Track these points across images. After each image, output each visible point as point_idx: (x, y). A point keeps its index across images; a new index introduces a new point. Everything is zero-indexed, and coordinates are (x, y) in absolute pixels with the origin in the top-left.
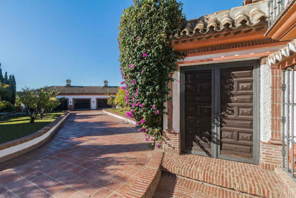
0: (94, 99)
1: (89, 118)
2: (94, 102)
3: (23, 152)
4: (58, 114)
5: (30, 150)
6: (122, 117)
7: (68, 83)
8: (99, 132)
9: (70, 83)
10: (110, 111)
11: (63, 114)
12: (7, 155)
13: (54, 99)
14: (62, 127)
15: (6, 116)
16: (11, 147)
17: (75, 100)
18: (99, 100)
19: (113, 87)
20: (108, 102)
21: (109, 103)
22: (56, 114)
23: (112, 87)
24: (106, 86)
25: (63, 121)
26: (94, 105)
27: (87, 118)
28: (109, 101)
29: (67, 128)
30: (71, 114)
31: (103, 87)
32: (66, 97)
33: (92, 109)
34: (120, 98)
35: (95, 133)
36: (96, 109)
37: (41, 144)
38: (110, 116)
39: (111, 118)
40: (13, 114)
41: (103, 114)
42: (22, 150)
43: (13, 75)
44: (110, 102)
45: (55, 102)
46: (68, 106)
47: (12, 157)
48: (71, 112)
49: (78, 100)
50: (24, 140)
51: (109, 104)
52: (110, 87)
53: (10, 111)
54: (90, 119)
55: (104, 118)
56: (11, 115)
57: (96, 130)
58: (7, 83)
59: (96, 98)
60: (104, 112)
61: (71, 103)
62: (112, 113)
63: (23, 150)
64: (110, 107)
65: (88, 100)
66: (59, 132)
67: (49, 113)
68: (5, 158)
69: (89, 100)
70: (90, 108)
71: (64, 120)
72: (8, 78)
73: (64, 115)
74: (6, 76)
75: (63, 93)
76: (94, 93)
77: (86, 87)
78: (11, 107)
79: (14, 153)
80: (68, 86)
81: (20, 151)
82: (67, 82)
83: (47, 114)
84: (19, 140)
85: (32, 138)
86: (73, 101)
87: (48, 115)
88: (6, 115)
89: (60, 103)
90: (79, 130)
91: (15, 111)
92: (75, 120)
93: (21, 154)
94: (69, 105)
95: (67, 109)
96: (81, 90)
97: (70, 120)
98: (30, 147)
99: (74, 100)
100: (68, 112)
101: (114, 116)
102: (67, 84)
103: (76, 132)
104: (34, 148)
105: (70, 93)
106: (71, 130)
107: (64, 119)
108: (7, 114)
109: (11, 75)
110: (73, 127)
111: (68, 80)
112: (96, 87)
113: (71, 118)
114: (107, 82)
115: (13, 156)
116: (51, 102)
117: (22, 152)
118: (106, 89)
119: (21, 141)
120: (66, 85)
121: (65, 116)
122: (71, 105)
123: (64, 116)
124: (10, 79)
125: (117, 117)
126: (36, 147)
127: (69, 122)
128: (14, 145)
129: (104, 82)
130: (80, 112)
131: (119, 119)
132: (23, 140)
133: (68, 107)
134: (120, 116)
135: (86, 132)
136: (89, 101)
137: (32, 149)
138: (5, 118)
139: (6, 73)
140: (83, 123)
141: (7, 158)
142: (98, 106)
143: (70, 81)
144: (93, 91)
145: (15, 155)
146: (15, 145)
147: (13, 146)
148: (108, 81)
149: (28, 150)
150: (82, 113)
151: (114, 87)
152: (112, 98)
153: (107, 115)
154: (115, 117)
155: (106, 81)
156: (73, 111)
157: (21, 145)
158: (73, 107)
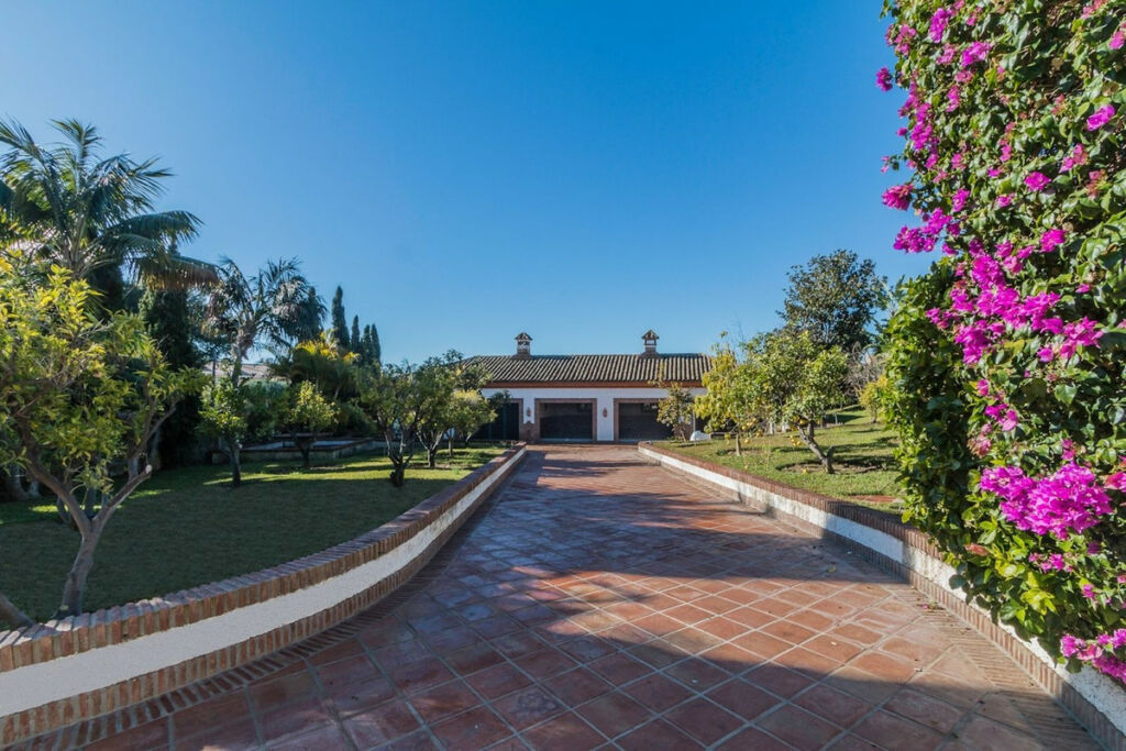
0: (605, 401)
1: (592, 474)
2: (605, 413)
3: (293, 636)
4: (486, 451)
5: (325, 629)
6: (736, 482)
7: (523, 347)
8: (642, 555)
9: (527, 344)
10: (673, 452)
11: (501, 451)
12: (213, 655)
13: (471, 396)
14: (490, 505)
15: (344, 451)
16: (232, 608)
17: (543, 405)
18: (623, 407)
19: (677, 356)
20: (663, 412)
21: (663, 418)
22: (480, 450)
23: (673, 356)
24: (650, 354)
25: (496, 482)
26: (605, 425)
27: (584, 474)
28: (667, 407)
29: (505, 516)
30: (527, 454)
31: (640, 358)
32: (515, 393)
33: (599, 439)
34: (718, 396)
35: (621, 557)
36: (612, 439)
37: (383, 597)
38: (673, 471)
39: (676, 480)
40: (365, 445)
41: (641, 460)
42: (284, 627)
43: (374, 326)
44: (669, 412)
45: (474, 408)
46: (520, 424)
47: (233, 663)
48: (529, 448)
49: (552, 404)
50: (299, 575)
51: (663, 422)
52: (665, 357)
53: (361, 436)
54: (595, 479)
55: (650, 479)
56: (359, 447)
57: (624, 539)
58: (358, 348)
59: (615, 400)
60: (646, 452)
61: (529, 417)
62: (683, 458)
63: (292, 625)
64: (666, 432)
65: (586, 405)
66: (473, 535)
67: (461, 447)
68: (199, 668)
69: (591, 404)
70: (591, 437)
71: (500, 477)
72: (362, 335)
73: (501, 459)
74: (355, 328)
75: (506, 381)
76: (608, 380)
77: (580, 358)
78: (363, 423)
79: (243, 644)
80: (523, 355)
81: (277, 631)
82: (520, 343)
83: (455, 450)
84: (271, 576)
85: (341, 565)
86: (536, 409)
87: (455, 454)
88: (344, 447)
89: (496, 415)
90: (552, 530)
91: (372, 435)
92: (542, 481)
93: (283, 645)
94: (525, 422)
95: (517, 438)
96: (565, 370)
97: (523, 477)
98: (327, 610)
99: (541, 404)
100: (521, 448)
101: (691, 475)
102: (518, 350)
103: (539, 541)
104: (344, 619)
105: (527, 381)
106: (522, 528)
107: (504, 474)
108: (349, 445)
109: (368, 327)
110: (527, 510)
111: (521, 336)
112: (613, 359)
113: (525, 471)
114: (655, 338)
115: (238, 656)
116: (462, 409)
117: (286, 639)
118: (650, 364)
119: (281, 579)
120: (515, 353)
121: (506, 461)
122: (529, 422)
123: (503, 463)
124: (367, 338)
125: (707, 478)
126: (355, 612)
127: (518, 485)
128: (248, 598)
129: (644, 337)
130: (560, 448)
131: (720, 487)
132: (293, 573)
133: (522, 430)
134: (728, 475)
135: (579, 548)
136: (591, 411)
137: (338, 623)
138: (340, 456)
139: (356, 319)
140: (567, 495)
141: (213, 666)
142: (620, 432)
143: (530, 338)
144: (602, 372)
145: (253, 653)
146: (253, 602)
147: (242, 604)
148: (657, 334)
149: (315, 626)
150: (565, 452)
151: (681, 356)
152: (678, 397)
153: (659, 464)
154: (697, 477)
155: (649, 334)
156: (537, 443)
157: (281, 599)
158: (536, 431)
